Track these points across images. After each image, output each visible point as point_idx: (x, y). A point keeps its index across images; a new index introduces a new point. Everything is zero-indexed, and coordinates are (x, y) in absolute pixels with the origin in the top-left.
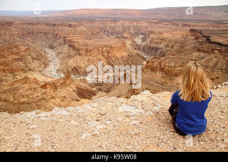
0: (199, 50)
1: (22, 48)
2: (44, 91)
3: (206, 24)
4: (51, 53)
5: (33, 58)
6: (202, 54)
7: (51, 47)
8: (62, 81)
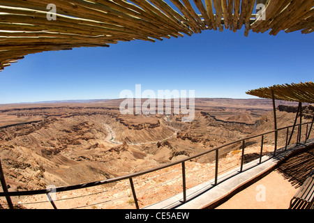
0: (210, 125)
1: (90, 124)
2: (111, 153)
3: (209, 108)
4: (107, 128)
5: (98, 131)
6: (213, 128)
7: (107, 123)
8: (122, 147)
